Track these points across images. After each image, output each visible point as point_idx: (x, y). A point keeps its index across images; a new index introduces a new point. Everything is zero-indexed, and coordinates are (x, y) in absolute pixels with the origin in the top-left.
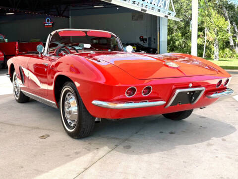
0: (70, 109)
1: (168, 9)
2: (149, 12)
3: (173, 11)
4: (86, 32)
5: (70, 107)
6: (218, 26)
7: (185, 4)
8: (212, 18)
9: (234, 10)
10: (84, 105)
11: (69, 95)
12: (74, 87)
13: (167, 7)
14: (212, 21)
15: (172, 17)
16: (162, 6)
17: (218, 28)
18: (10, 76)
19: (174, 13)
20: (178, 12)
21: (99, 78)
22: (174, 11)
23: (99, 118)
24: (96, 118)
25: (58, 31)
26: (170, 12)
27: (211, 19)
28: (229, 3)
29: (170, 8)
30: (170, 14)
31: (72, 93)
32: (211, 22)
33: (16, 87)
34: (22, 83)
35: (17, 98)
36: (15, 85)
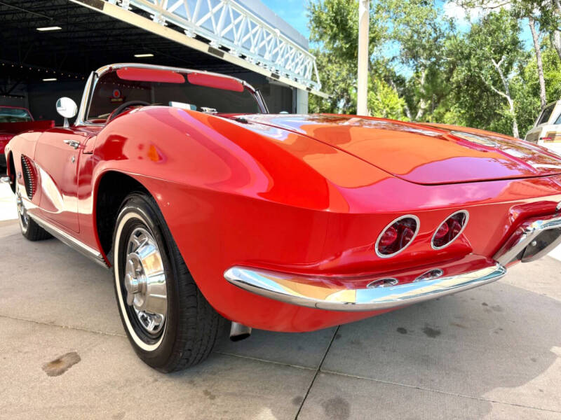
0: (142, 279)
1: (310, 77)
2: (283, 80)
3: (317, 82)
4: (185, 75)
5: (142, 272)
6: (388, 106)
7: (333, 73)
8: (378, 93)
9: (405, 86)
10: (187, 272)
11: (139, 234)
12: (153, 211)
13: (309, 75)
14: (378, 97)
15: (316, 91)
16: (302, 74)
17: (388, 109)
18: (11, 180)
19: (319, 86)
20: (324, 83)
21: (241, 176)
22: (319, 82)
23: (244, 326)
24: (235, 325)
25: (114, 66)
26: (313, 83)
27: (376, 95)
28: (397, 75)
29: (313, 78)
30: (312, 86)
31: (146, 228)
32: (377, 99)
33: (21, 204)
34: (28, 195)
35: (25, 230)
36: (20, 201)
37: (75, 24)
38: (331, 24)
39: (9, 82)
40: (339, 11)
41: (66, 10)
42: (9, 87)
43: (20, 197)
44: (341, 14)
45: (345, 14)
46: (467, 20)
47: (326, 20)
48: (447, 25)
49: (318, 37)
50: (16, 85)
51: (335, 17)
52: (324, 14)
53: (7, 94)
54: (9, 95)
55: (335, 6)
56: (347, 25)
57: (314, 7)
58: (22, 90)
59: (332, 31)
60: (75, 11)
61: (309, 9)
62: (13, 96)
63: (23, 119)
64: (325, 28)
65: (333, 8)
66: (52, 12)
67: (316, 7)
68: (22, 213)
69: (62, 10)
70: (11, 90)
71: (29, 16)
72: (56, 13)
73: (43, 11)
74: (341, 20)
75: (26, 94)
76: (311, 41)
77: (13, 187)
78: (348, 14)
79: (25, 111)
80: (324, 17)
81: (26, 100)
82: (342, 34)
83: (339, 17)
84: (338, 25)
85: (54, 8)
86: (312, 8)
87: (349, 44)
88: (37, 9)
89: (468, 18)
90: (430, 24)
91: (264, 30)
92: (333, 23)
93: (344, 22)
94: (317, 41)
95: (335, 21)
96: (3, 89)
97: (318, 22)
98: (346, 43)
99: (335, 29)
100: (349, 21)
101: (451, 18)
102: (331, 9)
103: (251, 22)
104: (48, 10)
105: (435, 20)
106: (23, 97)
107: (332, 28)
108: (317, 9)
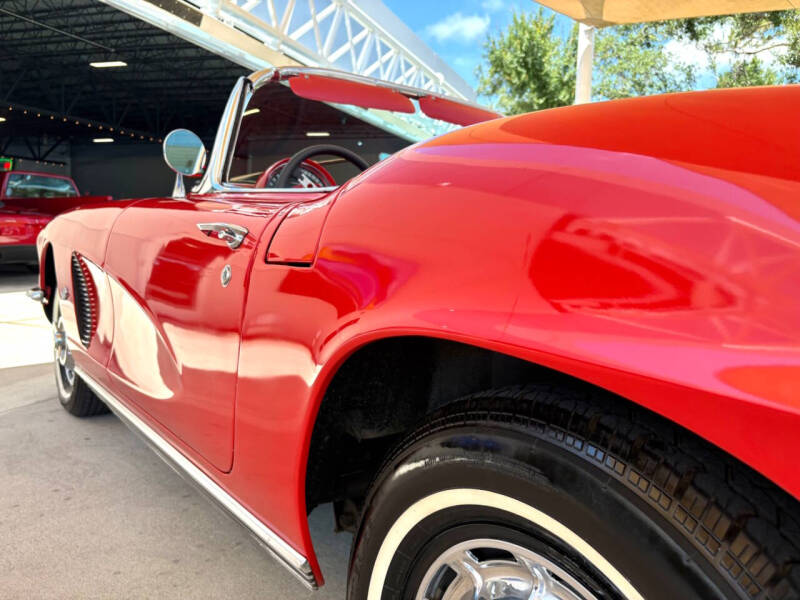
18: (45, 296)
33: (62, 345)
34: (82, 337)
35: (67, 395)
36: (60, 339)
37: (146, 61)
38: (519, 69)
39: (45, 142)
40: (531, 50)
41: (134, 39)
42: (44, 149)
43: (61, 332)
44: (533, 55)
45: (539, 55)
46: (711, 70)
47: (512, 63)
48: (683, 77)
49: (490, 90)
50: (54, 147)
51: (524, 58)
52: (509, 54)
53: (42, 160)
54: (44, 161)
55: (526, 43)
56: (541, 71)
57: (494, 43)
58: (63, 154)
59: (519, 79)
60: (148, 41)
61: (486, 47)
62: (50, 162)
63: (64, 194)
64: (509, 75)
65: (521, 45)
66: (113, 42)
67: (497, 44)
68: (63, 362)
69: (129, 40)
70: (47, 153)
71: (80, 46)
72: (120, 42)
73: (101, 39)
74: (533, 65)
75: (68, 160)
76: (478, 95)
77: (49, 310)
78: (544, 55)
79: (66, 182)
80: (508, 57)
81: (68, 169)
82: (534, 83)
83: (529, 60)
84: (528, 70)
85: (117, 34)
86: (491, 45)
87: (544, 99)
88: (92, 36)
89: (713, 68)
90: (657, 74)
91: (422, 74)
92: (521, 66)
93: (537, 67)
94: (488, 94)
95: (525, 64)
96: (36, 152)
97: (498, 65)
98: (539, 98)
99: (524, 76)
100: (546, 65)
101: (689, 67)
102: (519, 47)
103: (405, 62)
104: (109, 38)
105: (664, 69)
106: (64, 164)
107: (519, 74)
108: (498, 48)
